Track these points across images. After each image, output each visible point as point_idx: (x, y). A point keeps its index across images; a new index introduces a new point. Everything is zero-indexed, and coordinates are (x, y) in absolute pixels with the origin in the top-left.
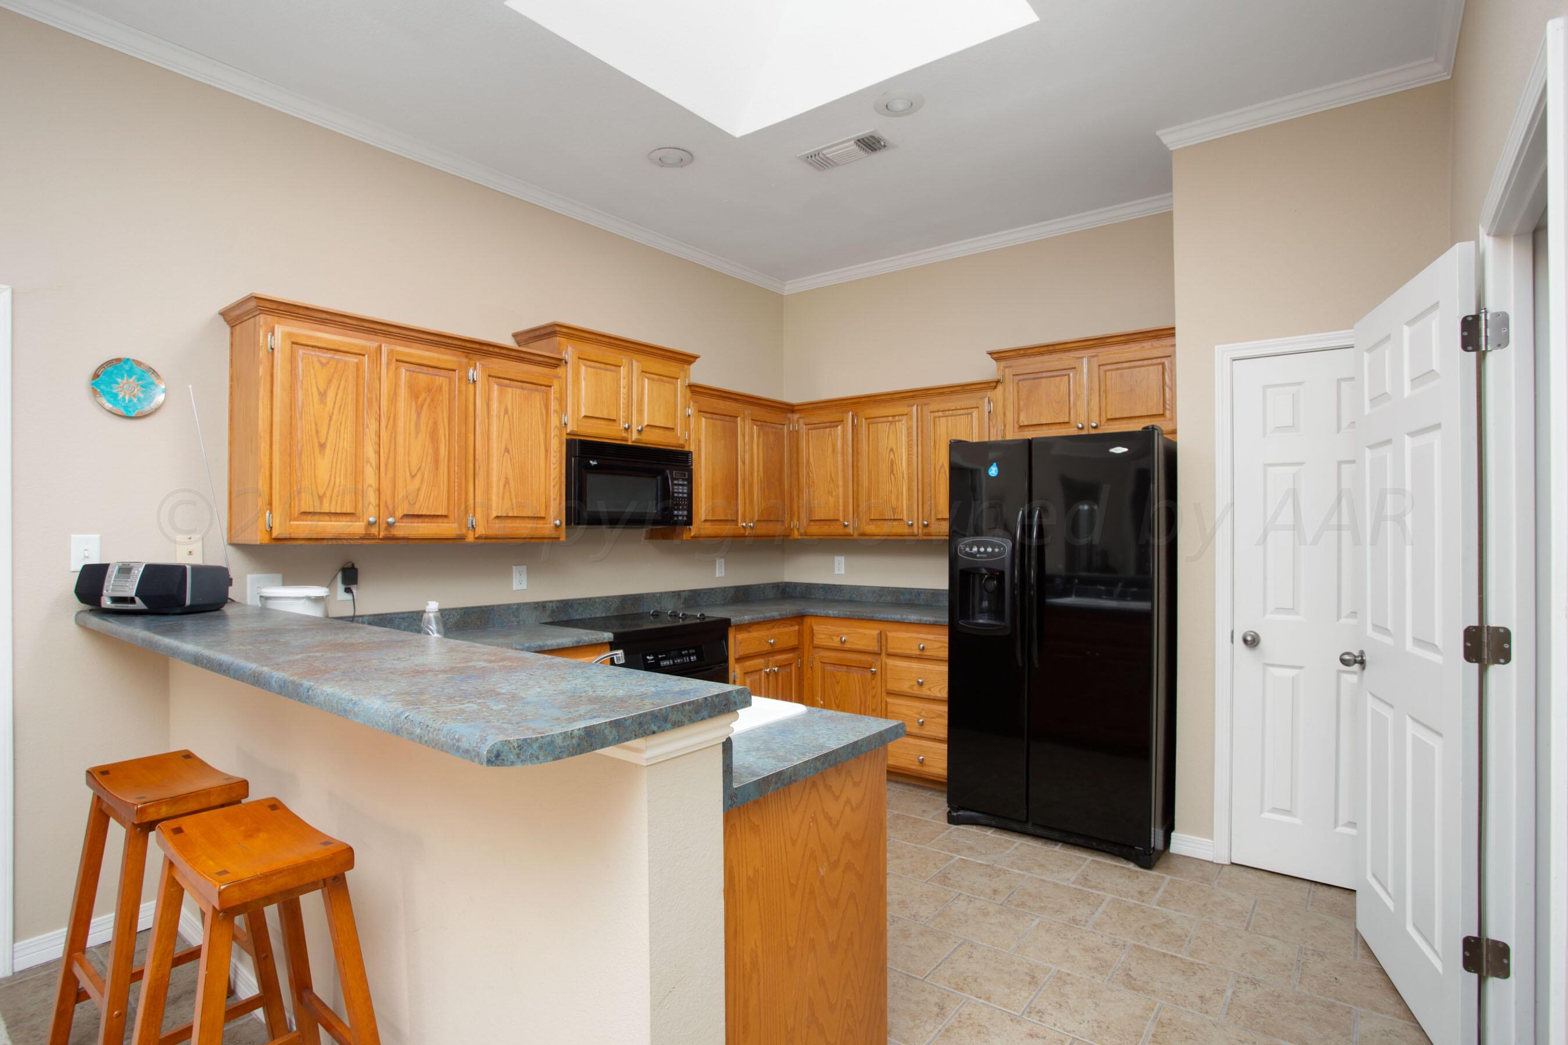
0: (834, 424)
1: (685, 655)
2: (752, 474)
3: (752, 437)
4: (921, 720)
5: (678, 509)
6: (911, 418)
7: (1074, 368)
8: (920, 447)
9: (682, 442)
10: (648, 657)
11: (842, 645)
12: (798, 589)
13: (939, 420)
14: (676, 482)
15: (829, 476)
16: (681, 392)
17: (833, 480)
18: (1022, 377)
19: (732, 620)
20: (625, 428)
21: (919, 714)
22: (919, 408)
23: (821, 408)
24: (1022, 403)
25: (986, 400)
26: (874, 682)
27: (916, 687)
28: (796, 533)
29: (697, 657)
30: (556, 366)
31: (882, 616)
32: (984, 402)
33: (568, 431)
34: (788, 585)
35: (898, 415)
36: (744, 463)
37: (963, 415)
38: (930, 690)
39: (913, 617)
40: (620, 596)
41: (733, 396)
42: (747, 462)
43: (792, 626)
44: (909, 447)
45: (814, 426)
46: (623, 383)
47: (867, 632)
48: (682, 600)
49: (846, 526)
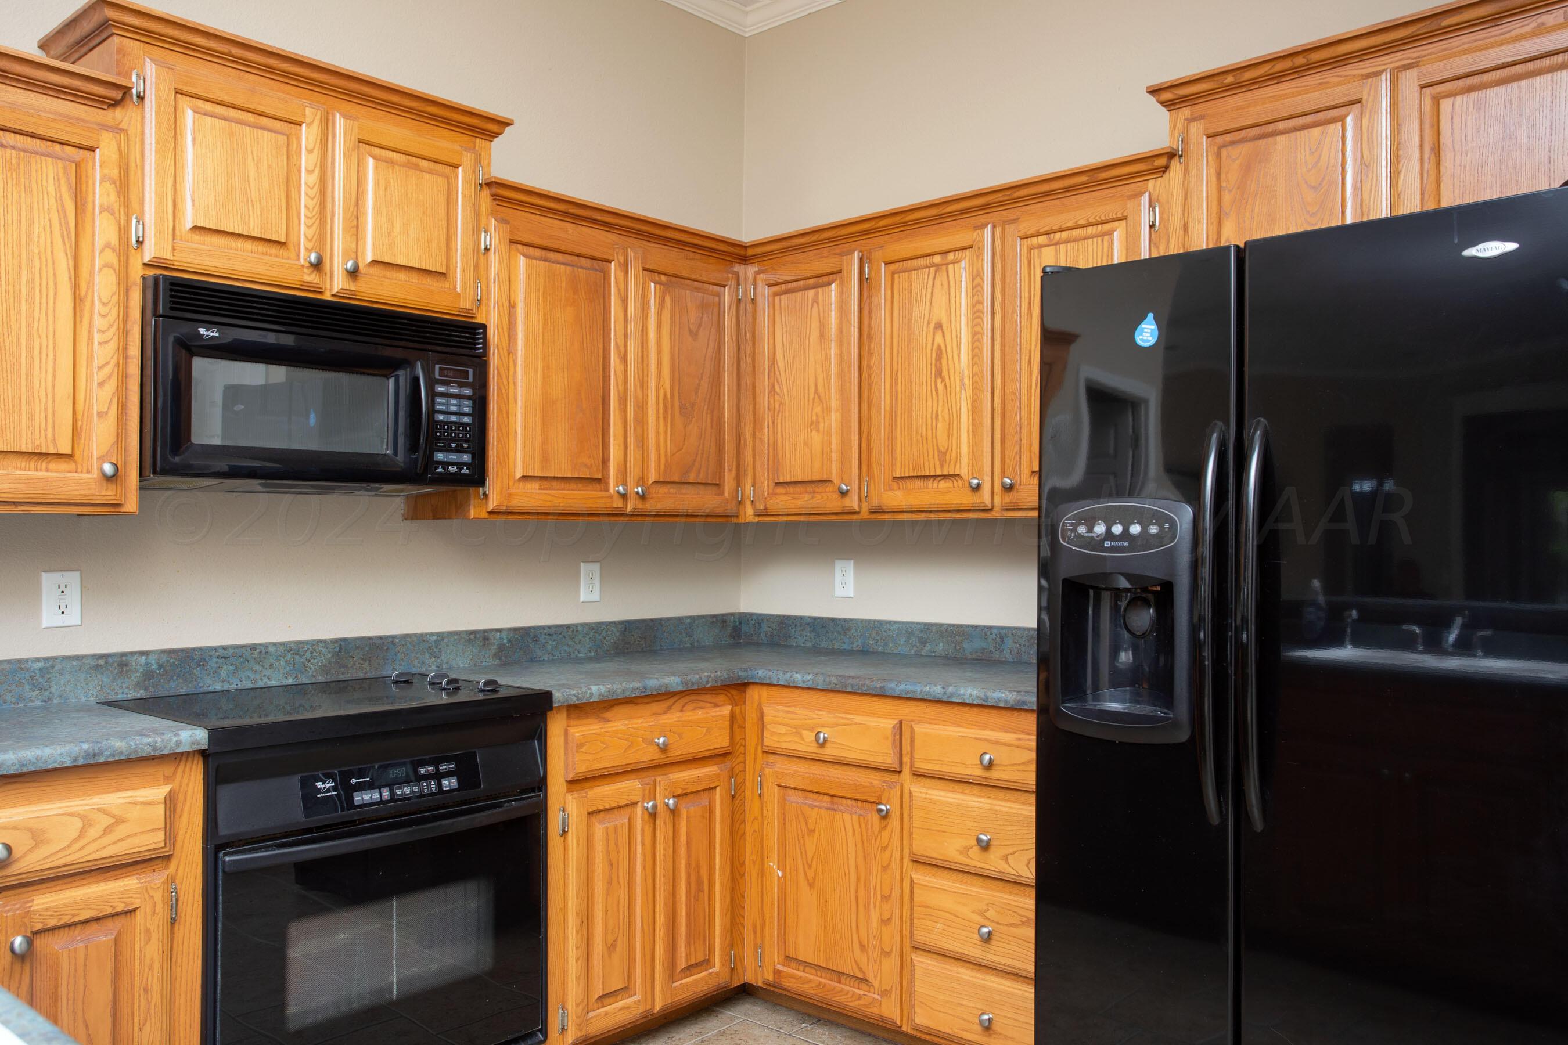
0: (823, 279)
1: (427, 777)
2: (643, 384)
3: (645, 307)
4: (985, 930)
5: (447, 449)
6: (980, 255)
7: (1359, 101)
8: (998, 316)
9: (466, 303)
10: (319, 785)
11: (821, 751)
12: (765, 627)
13: (1040, 253)
14: (441, 389)
15: (812, 390)
16: (464, 196)
17: (819, 397)
18: (1228, 138)
19: (557, 695)
20: (312, 264)
21: (982, 914)
22: (998, 230)
23: (799, 248)
24: (1227, 198)
25: (1145, 199)
26: (885, 834)
27: (975, 851)
28: (750, 511)
29: (459, 782)
30: (115, 104)
31: (902, 687)
32: (1140, 205)
33: (146, 260)
34: (744, 618)
35: (954, 250)
36: (624, 358)
37: (1093, 237)
38: (1007, 862)
39: (969, 691)
40: (335, 641)
41: (598, 216)
42: (631, 356)
43: (716, 705)
44: (976, 315)
45: (783, 288)
46: (306, 161)
47: (872, 722)
48: (494, 649)
49: (844, 494)
